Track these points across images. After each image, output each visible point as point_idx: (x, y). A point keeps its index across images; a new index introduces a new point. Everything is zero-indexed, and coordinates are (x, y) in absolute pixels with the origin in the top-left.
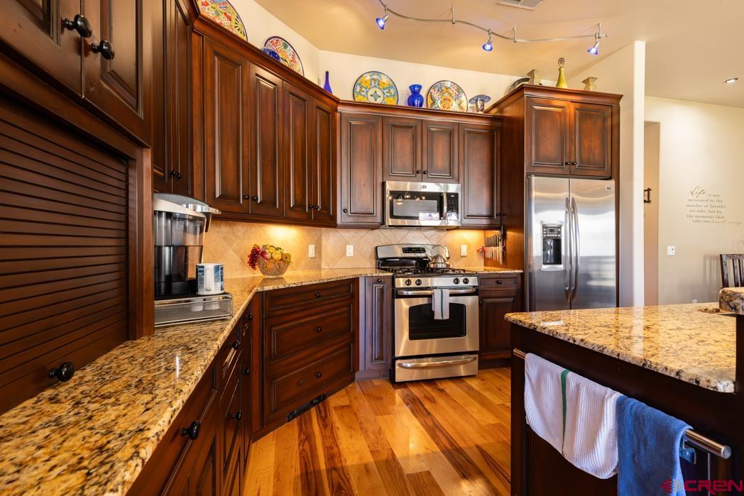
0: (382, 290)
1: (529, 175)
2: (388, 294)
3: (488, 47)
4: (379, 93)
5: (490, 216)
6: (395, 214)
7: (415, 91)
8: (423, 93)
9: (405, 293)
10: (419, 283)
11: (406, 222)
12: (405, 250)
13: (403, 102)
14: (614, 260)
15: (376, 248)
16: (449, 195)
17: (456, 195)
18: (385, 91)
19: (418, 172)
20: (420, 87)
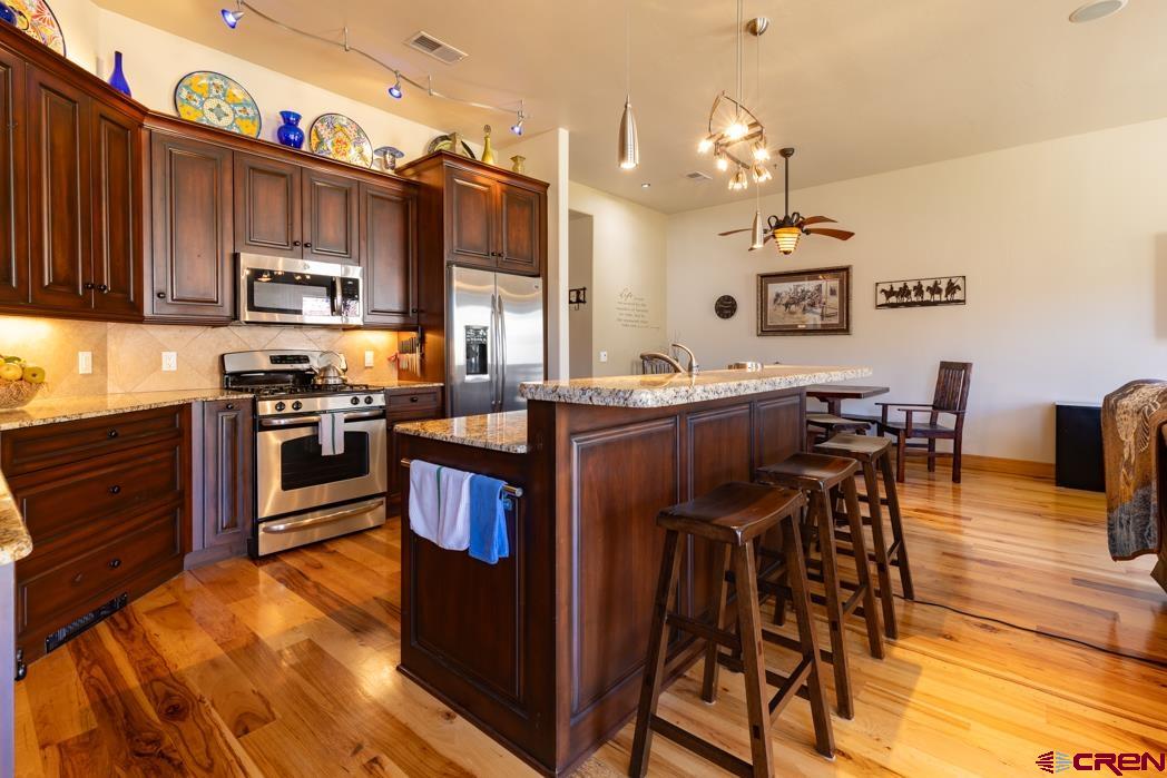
0: (234, 422)
1: (450, 264)
2: (245, 427)
3: (396, 92)
4: (226, 108)
5: (404, 313)
6: (256, 304)
7: (289, 121)
8: (303, 126)
9: (276, 422)
10: (298, 406)
11: (277, 317)
12: (274, 360)
13: (268, 135)
14: (542, 369)
15: (222, 357)
16: (344, 281)
17: (356, 281)
18: (237, 109)
19: (295, 244)
20: (298, 117)
